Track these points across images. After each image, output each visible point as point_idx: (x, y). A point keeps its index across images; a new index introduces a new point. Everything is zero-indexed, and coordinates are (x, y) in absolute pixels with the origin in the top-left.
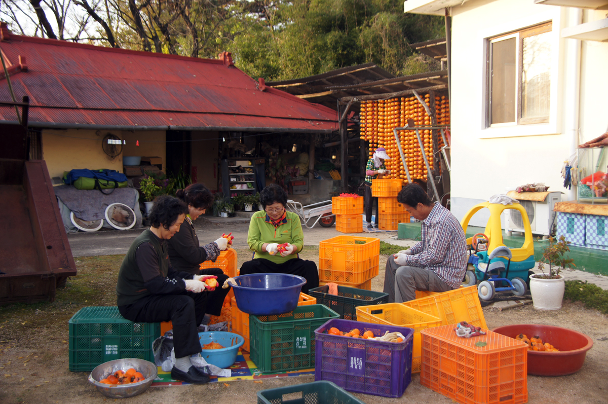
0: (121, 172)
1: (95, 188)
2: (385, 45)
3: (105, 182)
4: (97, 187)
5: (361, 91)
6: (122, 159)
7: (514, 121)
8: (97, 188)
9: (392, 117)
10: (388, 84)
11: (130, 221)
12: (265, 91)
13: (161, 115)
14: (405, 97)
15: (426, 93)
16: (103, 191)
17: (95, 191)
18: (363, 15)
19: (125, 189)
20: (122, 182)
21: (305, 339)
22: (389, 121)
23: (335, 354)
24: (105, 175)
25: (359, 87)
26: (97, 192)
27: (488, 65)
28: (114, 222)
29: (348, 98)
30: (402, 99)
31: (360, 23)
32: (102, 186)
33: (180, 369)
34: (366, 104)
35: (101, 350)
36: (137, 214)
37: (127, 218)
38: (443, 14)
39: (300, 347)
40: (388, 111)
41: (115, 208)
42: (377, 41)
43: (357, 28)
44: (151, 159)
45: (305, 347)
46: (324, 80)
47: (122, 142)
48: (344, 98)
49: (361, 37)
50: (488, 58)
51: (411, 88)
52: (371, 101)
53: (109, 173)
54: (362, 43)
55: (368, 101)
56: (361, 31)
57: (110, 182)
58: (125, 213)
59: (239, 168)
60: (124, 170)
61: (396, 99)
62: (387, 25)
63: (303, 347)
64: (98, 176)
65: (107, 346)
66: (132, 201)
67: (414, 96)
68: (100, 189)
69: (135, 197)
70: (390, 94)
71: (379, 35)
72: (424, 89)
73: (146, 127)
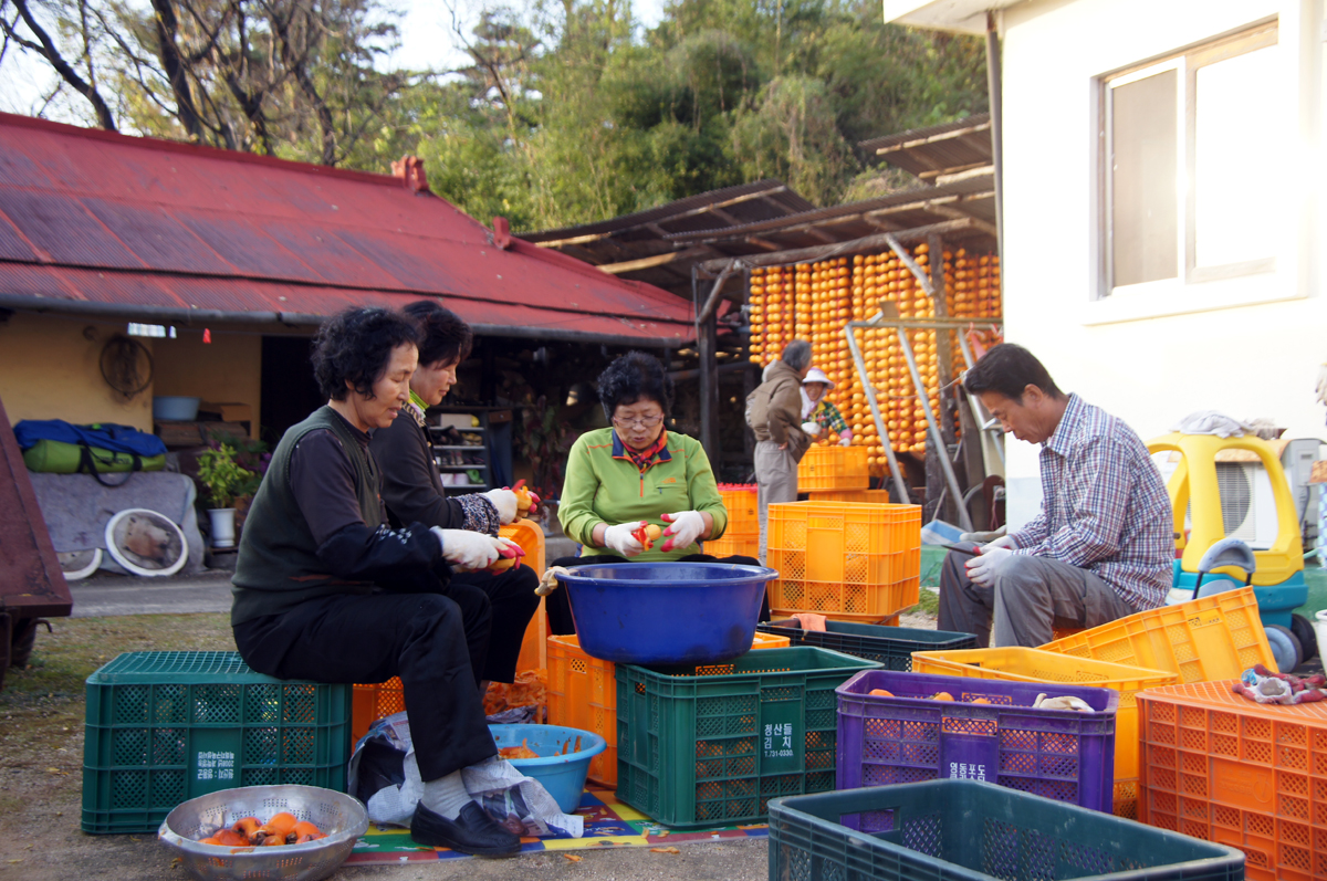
0: (148, 429)
1: (80, 470)
2: (794, 154)
3: (108, 455)
4: (86, 466)
5: (754, 241)
6: (150, 401)
7: (1172, 273)
8: (86, 468)
9: (833, 304)
10: (824, 223)
11: (171, 554)
12: (510, 248)
13: (255, 289)
14: (865, 254)
15: (918, 245)
16: (102, 477)
17: (81, 477)
18: (737, 84)
19: (158, 474)
20: (152, 456)
21: (788, 729)
22: (824, 315)
23: (902, 756)
24: (107, 437)
25: (750, 232)
26: (88, 479)
27: (1102, 142)
28: (129, 556)
29: (720, 262)
30: (857, 259)
31: (730, 104)
32: (99, 466)
33: (435, 810)
34: (764, 274)
35: (185, 766)
36: (189, 538)
37: (163, 547)
38: (980, 29)
39: (774, 754)
40: (819, 289)
41: (133, 520)
42: (773, 148)
43: (724, 114)
44: (224, 408)
45: (789, 753)
46: (654, 226)
47: (168, 332)
48: (709, 264)
49: (734, 134)
50: (1102, 126)
51: (881, 231)
52: (777, 268)
53: (118, 433)
54: (737, 150)
55: (769, 269)
56: (733, 122)
57: (120, 456)
58: (159, 534)
59: (448, 432)
60: (157, 429)
61: (842, 261)
62: (802, 102)
63: (783, 753)
64: (88, 439)
65: (201, 755)
66: (178, 505)
67: (886, 249)
68: (95, 473)
69: (186, 495)
70: (828, 247)
71: (780, 129)
72: (914, 233)
73: (219, 313)
